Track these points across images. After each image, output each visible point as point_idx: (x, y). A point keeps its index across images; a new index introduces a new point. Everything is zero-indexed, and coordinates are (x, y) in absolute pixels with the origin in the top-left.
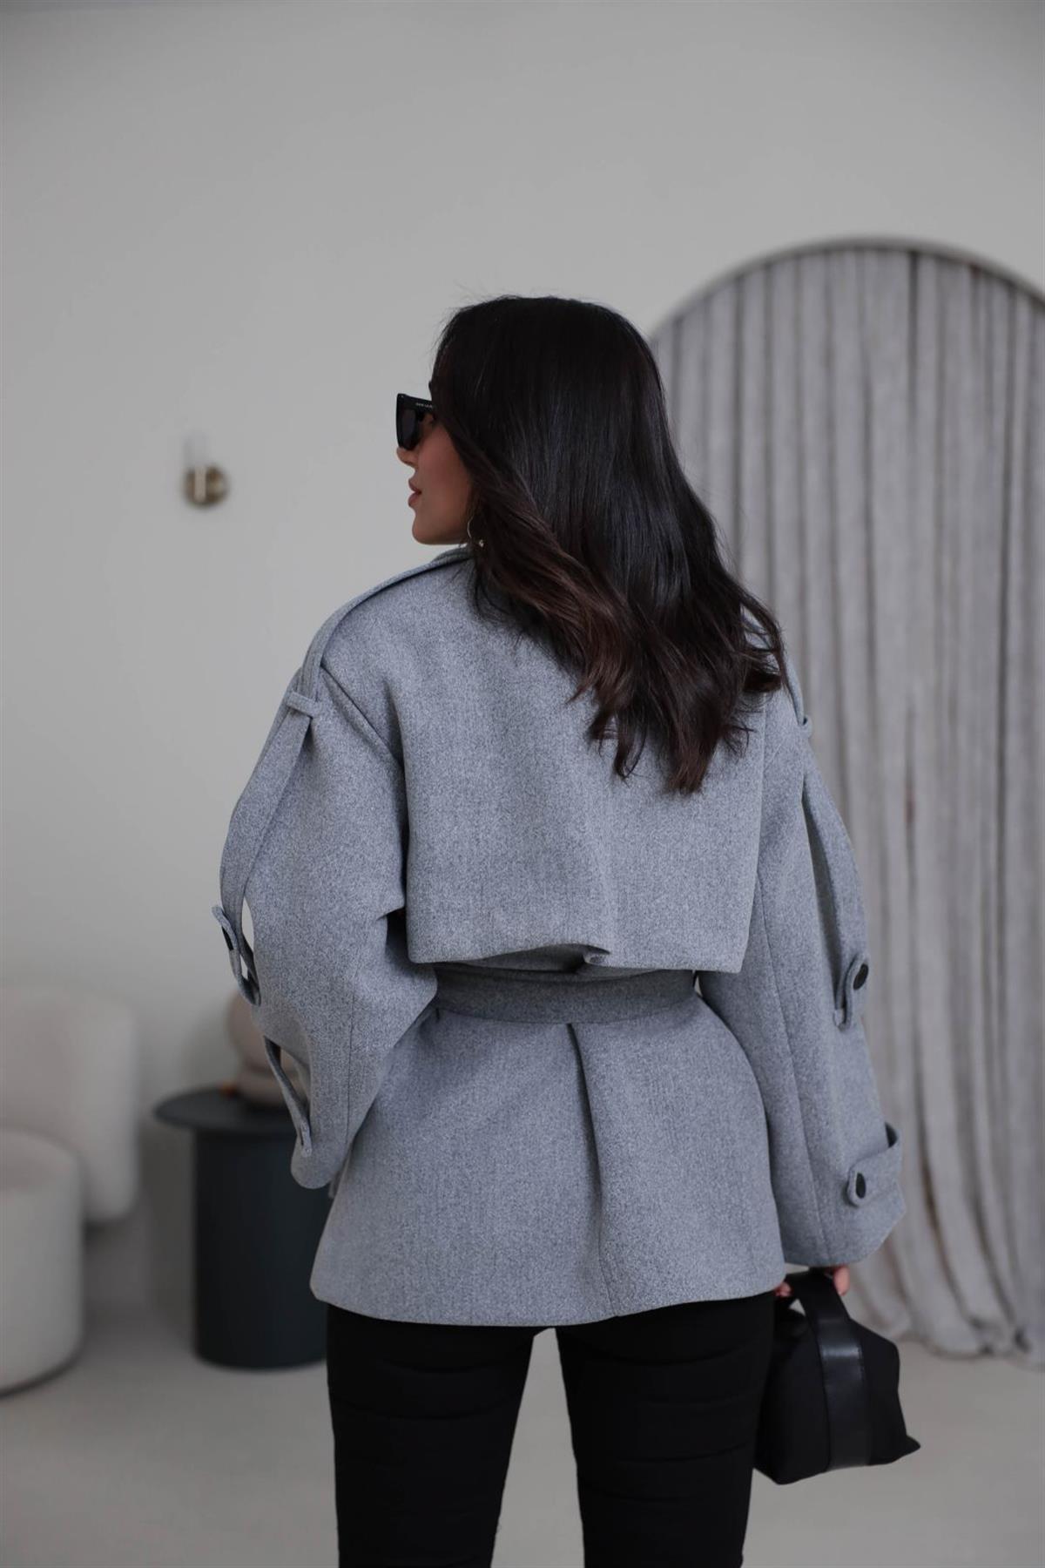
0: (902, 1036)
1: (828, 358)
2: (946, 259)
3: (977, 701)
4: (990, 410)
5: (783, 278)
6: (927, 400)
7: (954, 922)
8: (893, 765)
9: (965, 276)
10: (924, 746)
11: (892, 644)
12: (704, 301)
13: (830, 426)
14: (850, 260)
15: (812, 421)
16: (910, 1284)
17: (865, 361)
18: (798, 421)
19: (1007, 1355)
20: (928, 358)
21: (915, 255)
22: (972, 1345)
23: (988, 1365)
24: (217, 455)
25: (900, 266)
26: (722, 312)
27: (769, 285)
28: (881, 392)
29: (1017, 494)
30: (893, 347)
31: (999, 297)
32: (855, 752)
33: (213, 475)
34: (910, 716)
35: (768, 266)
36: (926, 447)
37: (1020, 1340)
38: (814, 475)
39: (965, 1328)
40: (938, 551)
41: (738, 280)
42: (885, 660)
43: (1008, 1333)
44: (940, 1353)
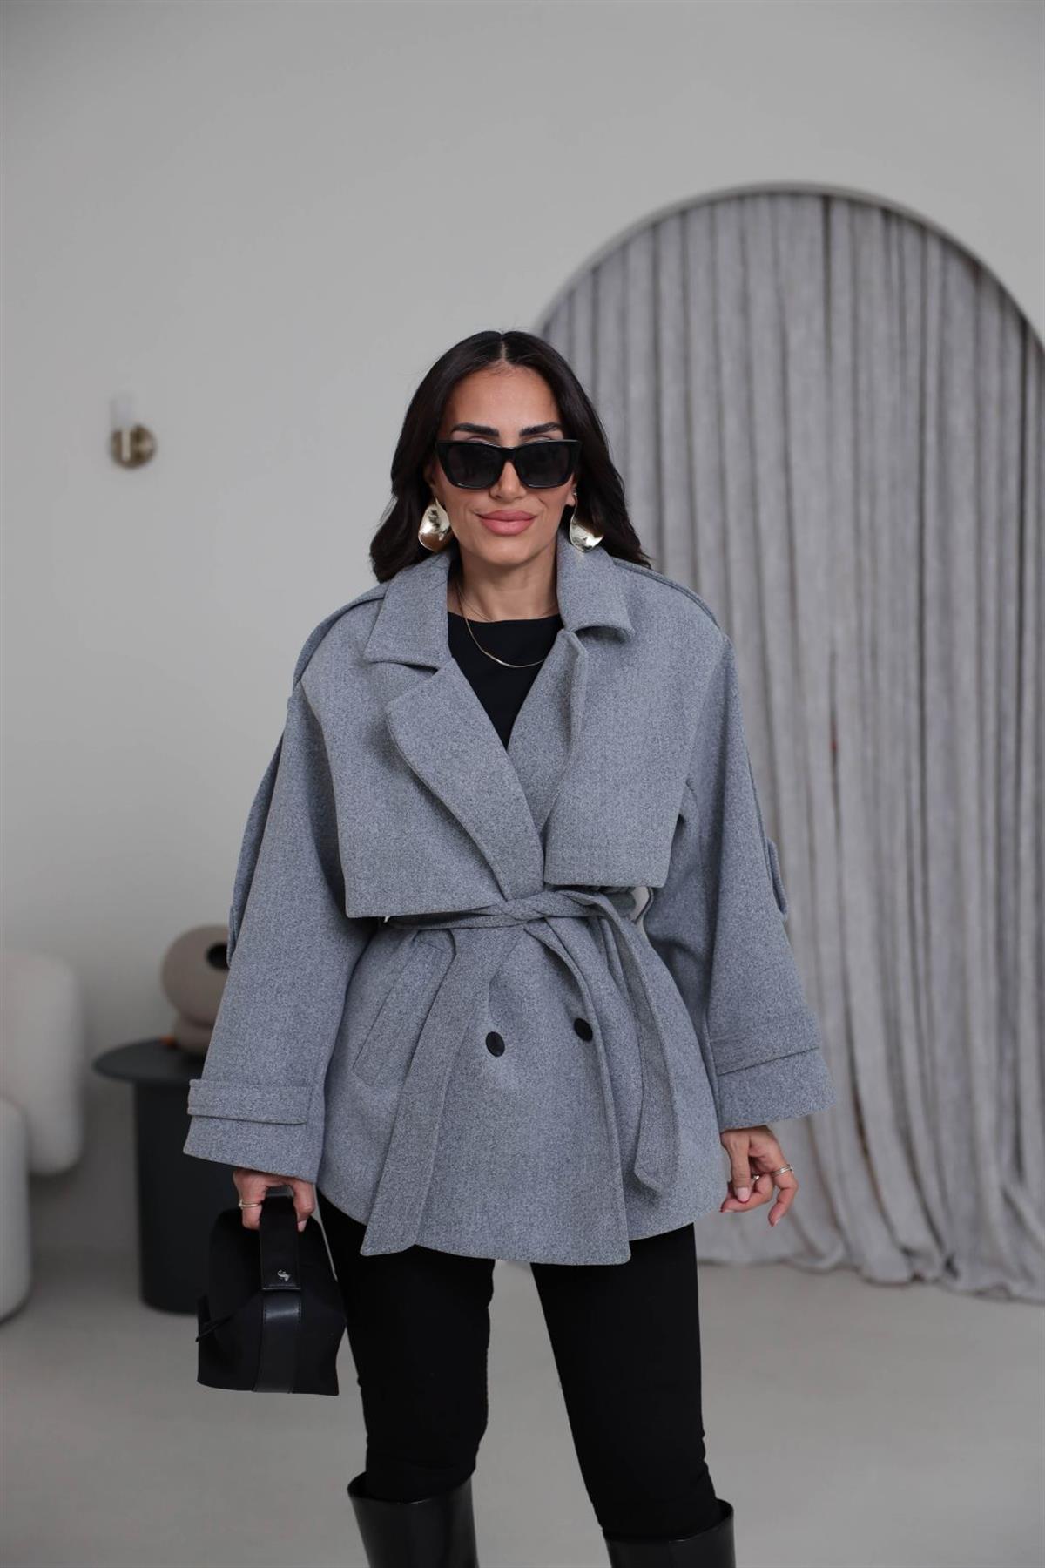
0: (830, 972)
1: (744, 306)
2: (857, 203)
3: (896, 643)
4: (904, 353)
5: (698, 225)
6: (842, 344)
7: (879, 862)
8: (817, 707)
9: (876, 220)
10: (846, 687)
11: (813, 587)
12: (621, 249)
13: (747, 372)
14: (764, 206)
15: (729, 369)
16: (843, 1216)
17: (781, 308)
18: (717, 369)
19: (936, 1281)
20: (842, 301)
21: (827, 200)
22: (903, 1274)
23: (916, 1291)
24: (142, 415)
25: (813, 210)
26: (639, 261)
27: (684, 233)
28: (796, 337)
29: (931, 437)
30: (808, 292)
31: (911, 240)
32: (779, 695)
33: (139, 435)
34: (833, 658)
35: (683, 213)
36: (842, 390)
37: (949, 1266)
38: (732, 424)
39: (898, 1257)
40: (856, 494)
41: (654, 227)
42: (806, 604)
43: (939, 1260)
44: (870, 1281)
